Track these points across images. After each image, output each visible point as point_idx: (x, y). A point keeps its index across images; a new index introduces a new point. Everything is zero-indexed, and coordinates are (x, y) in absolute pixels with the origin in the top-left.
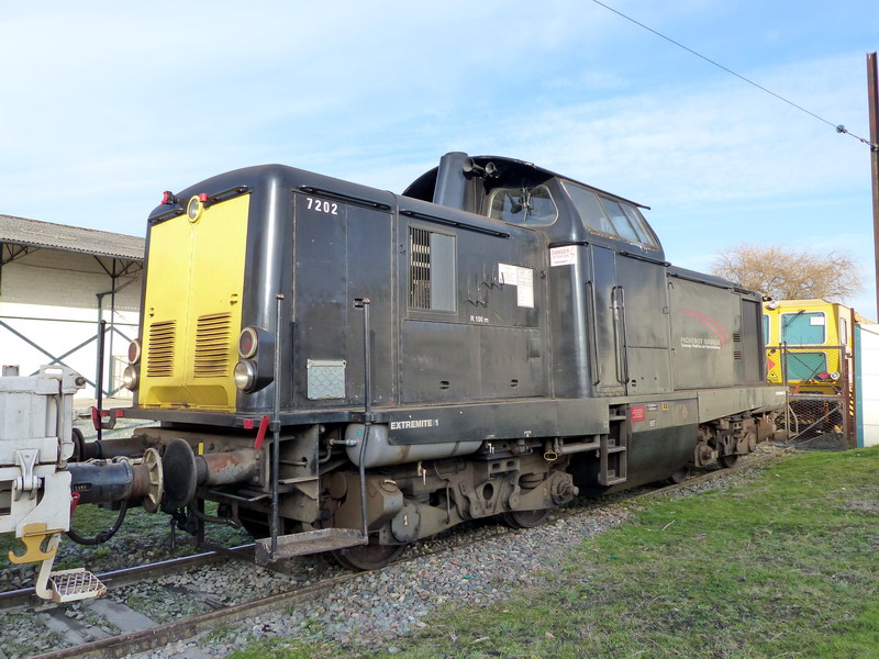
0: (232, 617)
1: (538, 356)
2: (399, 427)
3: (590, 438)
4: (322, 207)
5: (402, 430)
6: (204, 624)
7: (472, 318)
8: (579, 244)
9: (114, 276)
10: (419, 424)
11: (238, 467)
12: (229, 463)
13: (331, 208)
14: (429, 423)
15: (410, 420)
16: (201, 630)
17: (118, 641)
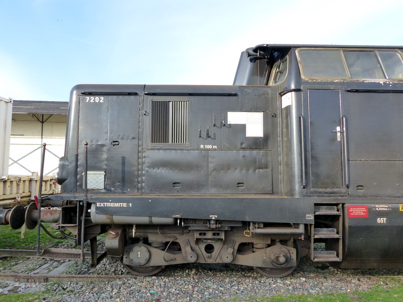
0: (64, 279)
1: (267, 167)
2: (102, 205)
3: (296, 225)
4: (94, 100)
5: (104, 207)
6: (52, 279)
7: (202, 146)
8: (297, 90)
9: (43, 122)
10: (117, 205)
11: (52, 216)
12: (49, 214)
13: (100, 100)
14: (125, 205)
15: (111, 202)
16: (51, 281)
17: (18, 276)
